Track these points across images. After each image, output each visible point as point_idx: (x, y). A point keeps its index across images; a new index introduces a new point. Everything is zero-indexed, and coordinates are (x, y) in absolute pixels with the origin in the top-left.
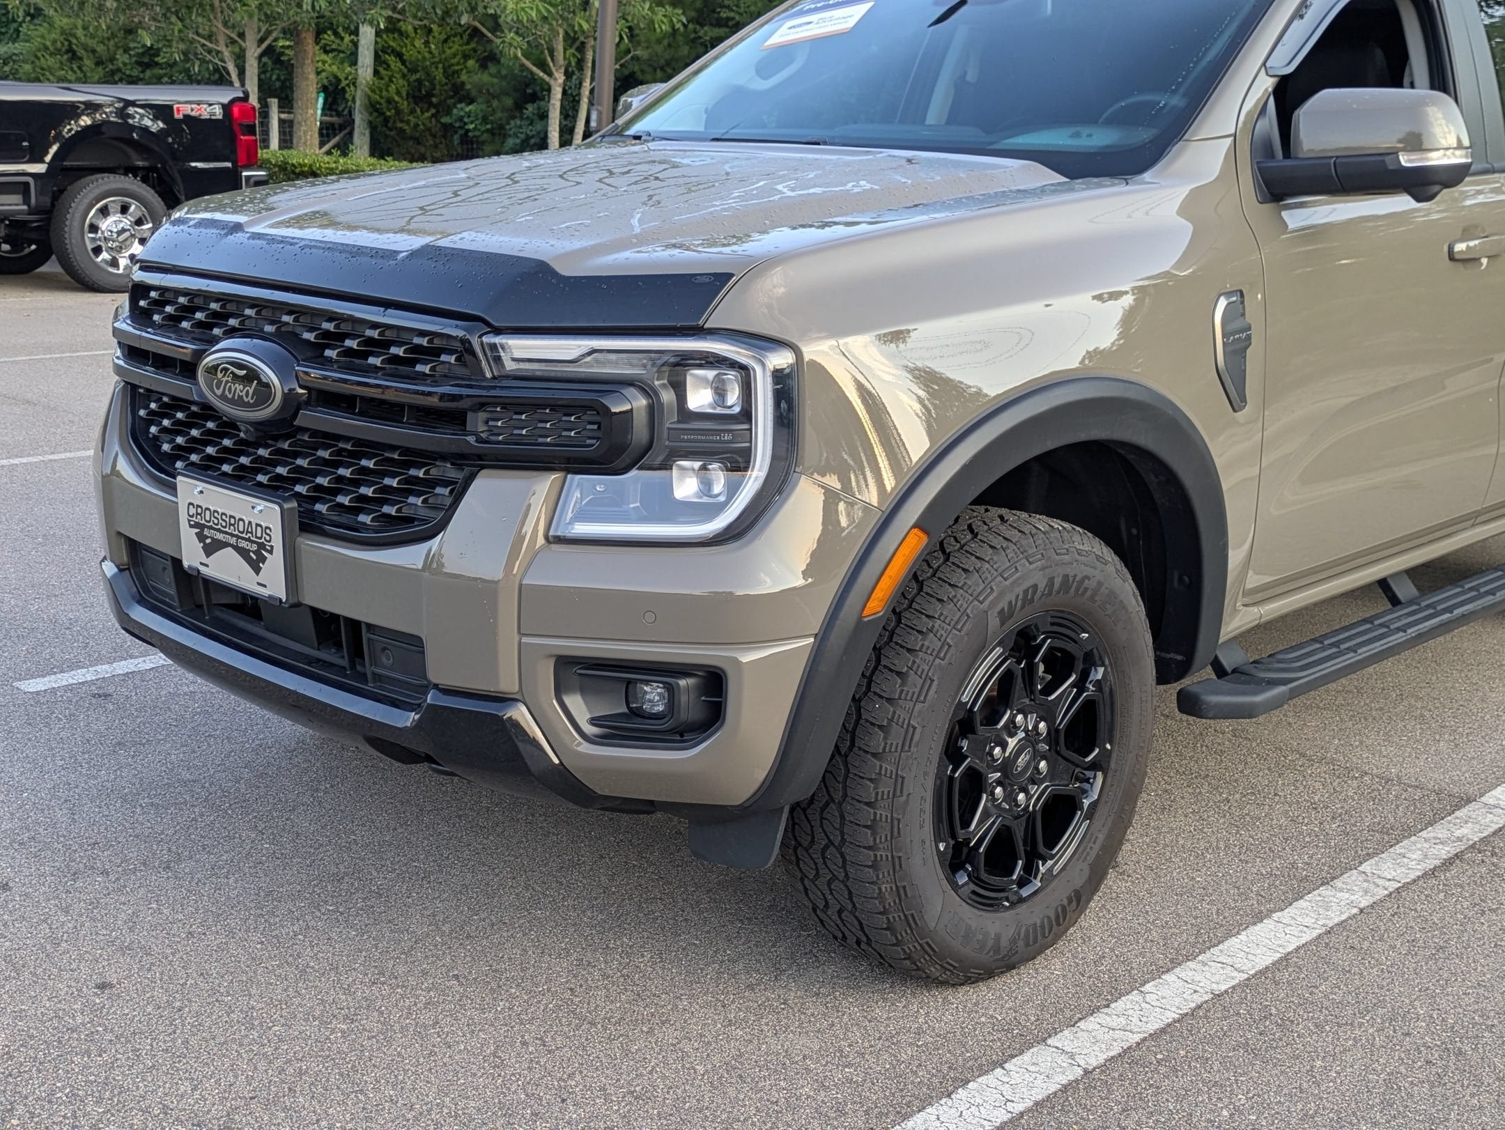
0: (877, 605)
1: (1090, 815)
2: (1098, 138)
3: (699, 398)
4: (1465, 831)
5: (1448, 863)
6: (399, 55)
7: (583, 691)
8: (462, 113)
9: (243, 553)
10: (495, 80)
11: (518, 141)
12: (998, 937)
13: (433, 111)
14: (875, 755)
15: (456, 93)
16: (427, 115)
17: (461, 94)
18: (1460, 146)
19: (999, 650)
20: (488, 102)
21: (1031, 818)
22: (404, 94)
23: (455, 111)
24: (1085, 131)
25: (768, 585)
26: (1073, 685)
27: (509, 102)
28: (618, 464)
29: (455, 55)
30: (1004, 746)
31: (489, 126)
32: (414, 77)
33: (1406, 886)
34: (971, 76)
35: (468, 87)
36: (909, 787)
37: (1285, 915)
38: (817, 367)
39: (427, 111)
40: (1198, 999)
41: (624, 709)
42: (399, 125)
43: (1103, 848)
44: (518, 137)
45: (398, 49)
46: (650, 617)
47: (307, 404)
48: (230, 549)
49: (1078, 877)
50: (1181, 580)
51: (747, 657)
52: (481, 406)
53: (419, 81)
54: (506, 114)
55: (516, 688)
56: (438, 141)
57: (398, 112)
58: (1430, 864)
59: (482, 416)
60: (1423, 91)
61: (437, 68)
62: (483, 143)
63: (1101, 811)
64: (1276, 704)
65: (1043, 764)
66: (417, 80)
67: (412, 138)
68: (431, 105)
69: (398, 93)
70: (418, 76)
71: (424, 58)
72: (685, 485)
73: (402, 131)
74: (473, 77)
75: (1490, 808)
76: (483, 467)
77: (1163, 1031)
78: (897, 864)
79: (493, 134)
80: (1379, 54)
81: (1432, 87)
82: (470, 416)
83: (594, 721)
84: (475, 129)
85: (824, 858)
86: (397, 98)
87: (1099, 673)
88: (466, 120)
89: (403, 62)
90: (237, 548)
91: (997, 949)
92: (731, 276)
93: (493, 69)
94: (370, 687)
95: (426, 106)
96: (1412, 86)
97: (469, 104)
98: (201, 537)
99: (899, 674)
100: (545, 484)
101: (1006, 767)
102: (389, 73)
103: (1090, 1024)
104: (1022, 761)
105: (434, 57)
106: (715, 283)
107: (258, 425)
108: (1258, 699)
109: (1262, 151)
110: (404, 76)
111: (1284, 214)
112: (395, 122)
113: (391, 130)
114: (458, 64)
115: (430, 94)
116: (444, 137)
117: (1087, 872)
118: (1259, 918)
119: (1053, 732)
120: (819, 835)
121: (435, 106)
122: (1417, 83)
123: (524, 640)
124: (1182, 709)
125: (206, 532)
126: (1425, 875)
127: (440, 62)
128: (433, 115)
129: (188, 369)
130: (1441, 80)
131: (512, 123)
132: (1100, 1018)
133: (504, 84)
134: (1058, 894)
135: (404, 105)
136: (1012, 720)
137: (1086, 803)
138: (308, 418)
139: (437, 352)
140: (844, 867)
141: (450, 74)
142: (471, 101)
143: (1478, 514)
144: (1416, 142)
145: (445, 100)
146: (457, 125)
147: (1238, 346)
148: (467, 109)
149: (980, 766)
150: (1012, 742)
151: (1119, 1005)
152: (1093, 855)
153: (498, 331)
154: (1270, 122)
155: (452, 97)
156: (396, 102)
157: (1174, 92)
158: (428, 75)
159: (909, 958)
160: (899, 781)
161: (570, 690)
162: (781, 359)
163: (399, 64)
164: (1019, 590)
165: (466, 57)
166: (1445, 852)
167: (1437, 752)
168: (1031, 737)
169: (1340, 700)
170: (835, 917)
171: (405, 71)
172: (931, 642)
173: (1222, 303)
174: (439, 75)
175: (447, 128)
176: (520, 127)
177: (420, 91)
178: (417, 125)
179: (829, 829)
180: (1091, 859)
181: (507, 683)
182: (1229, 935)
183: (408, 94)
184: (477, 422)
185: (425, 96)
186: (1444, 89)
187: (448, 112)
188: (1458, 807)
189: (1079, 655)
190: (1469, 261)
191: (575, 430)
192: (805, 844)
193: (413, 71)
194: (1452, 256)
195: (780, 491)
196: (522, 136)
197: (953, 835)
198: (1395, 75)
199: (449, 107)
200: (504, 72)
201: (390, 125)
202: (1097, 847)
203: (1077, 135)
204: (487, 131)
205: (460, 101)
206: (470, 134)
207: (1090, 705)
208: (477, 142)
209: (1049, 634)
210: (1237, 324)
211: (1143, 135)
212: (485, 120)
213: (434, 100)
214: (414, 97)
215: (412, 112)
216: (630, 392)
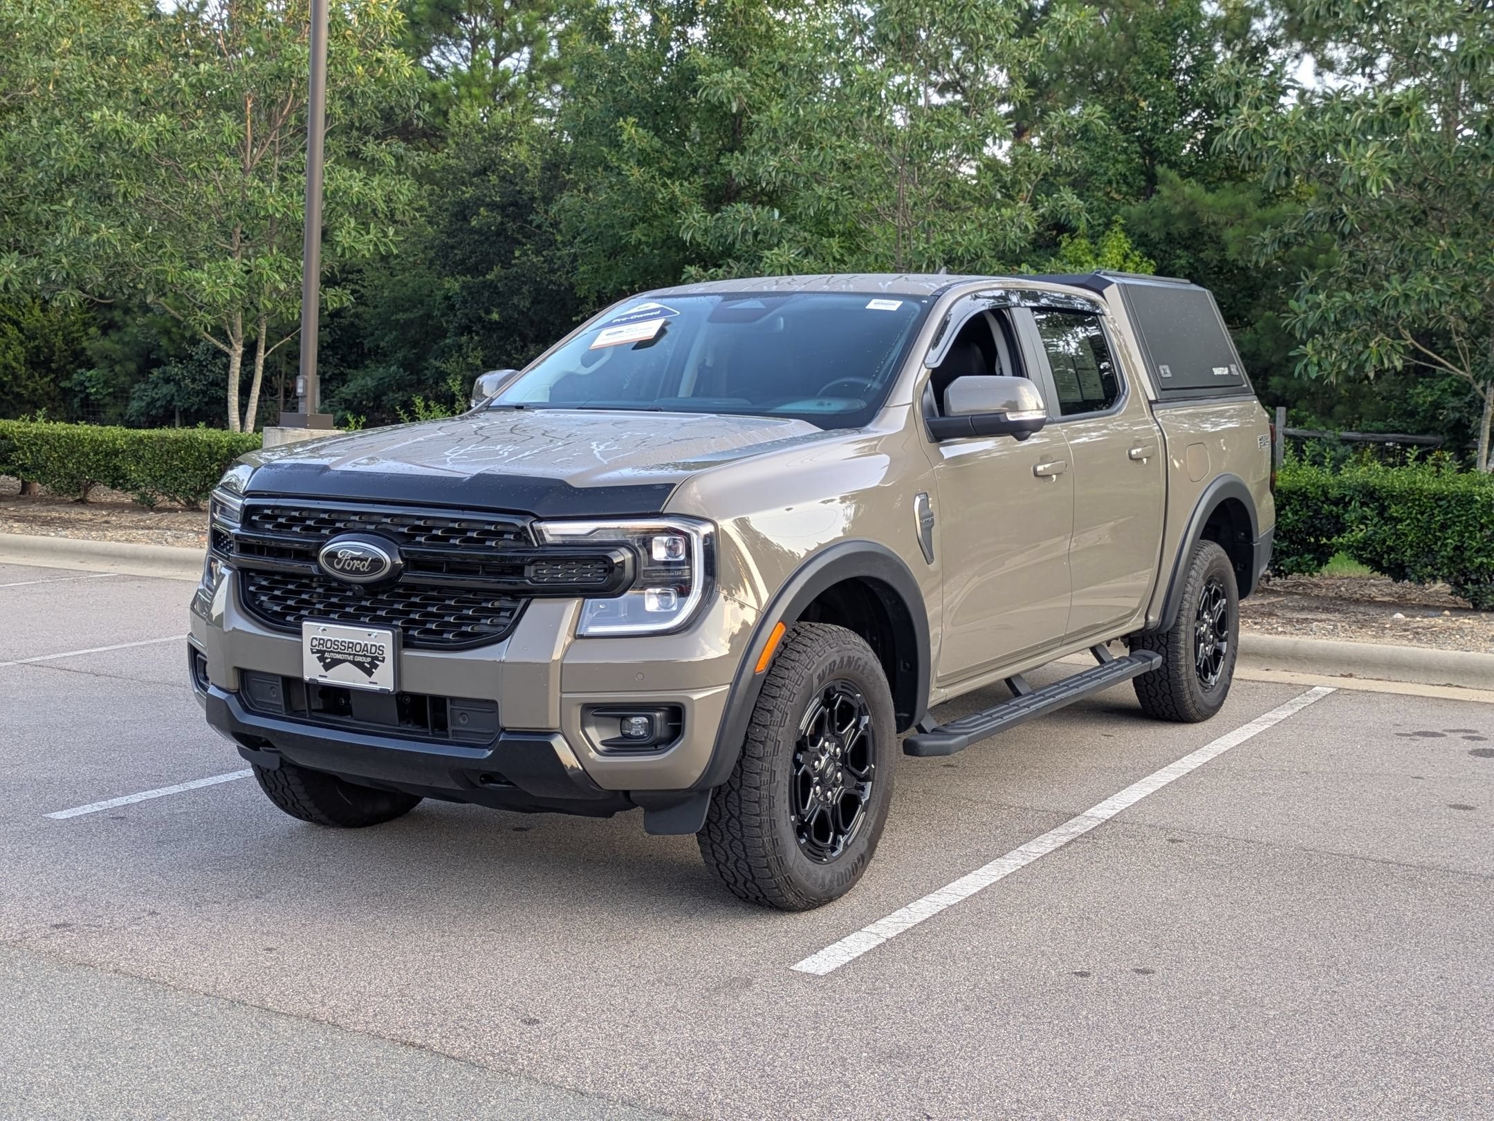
0: (762, 667)
1: (865, 809)
2: (835, 406)
3: (659, 553)
4: (1075, 829)
5: (1068, 844)
6: (16, 323)
7: (597, 725)
8: (83, 378)
9: (360, 665)
10: (118, 347)
11: (143, 404)
12: (823, 878)
13: (53, 376)
14: (758, 759)
15: (76, 358)
16: (47, 379)
17: (81, 360)
18: (1038, 409)
19: (817, 700)
20: (111, 366)
21: (835, 808)
22: (22, 360)
23: (75, 376)
24: (826, 401)
25: (712, 654)
26: (853, 727)
27: (132, 367)
28: (617, 591)
29: (74, 323)
30: (820, 760)
31: (111, 390)
32: (32, 344)
33: (1046, 855)
34: (709, 363)
35: (89, 353)
36: (778, 777)
37: (980, 871)
38: (725, 533)
39: (46, 376)
40: (940, 908)
41: (619, 735)
42: (16, 390)
43: (874, 829)
44: (142, 400)
45: (15, 317)
46: (640, 676)
47: (406, 569)
48: (347, 664)
49: (862, 846)
50: (905, 666)
51: (696, 697)
52: (533, 563)
53: (38, 348)
54: (129, 378)
55: (558, 725)
56: (56, 404)
57: (16, 377)
58: (1058, 845)
59: (533, 568)
60: (1008, 378)
61: (56, 335)
62: (105, 405)
63: (872, 807)
64: (961, 747)
65: (839, 775)
66: (36, 347)
67: (29, 402)
68: (50, 370)
69: (16, 359)
70: (36, 343)
71: (43, 327)
72: (652, 602)
73: (19, 395)
74: (95, 343)
75: (1089, 818)
76: (533, 598)
77: (925, 921)
78: (773, 823)
79: (115, 397)
80: (978, 350)
81: (1014, 375)
82: (527, 568)
83: (603, 743)
84: (96, 393)
85: (727, 826)
86: (14, 364)
87: (866, 720)
88: (87, 384)
89: (21, 330)
90: (354, 663)
91: (823, 886)
92: (674, 485)
93: (114, 336)
94: (450, 739)
95: (44, 371)
96: (1002, 374)
97: (90, 369)
98: (322, 659)
99: (769, 711)
100: (573, 605)
101: (821, 774)
102: (6, 340)
103: (883, 921)
104: (829, 770)
105: (53, 325)
106: (664, 490)
107: (365, 585)
108: (952, 742)
109: (928, 412)
110: (21, 343)
111: (942, 449)
112: (11, 387)
113: (7, 394)
114: (78, 331)
115: (49, 360)
116: (63, 400)
117: (866, 844)
118: (965, 874)
119: (844, 754)
120: (724, 811)
121: (53, 371)
122: (1005, 371)
123: (564, 696)
124: (906, 752)
125: (326, 655)
126: (1056, 850)
127: (59, 329)
128: (53, 380)
129: (308, 555)
130: (1019, 369)
131: (137, 386)
132: (888, 919)
133: (127, 349)
134: (853, 855)
135: (22, 371)
136: (823, 746)
137: (863, 801)
138: (408, 578)
139: (501, 534)
140: (741, 830)
141: (69, 341)
142: (90, 365)
143: (1062, 639)
144: (1014, 407)
145: (64, 366)
146: (77, 389)
147: (928, 526)
148: (88, 374)
149: (810, 771)
150: (824, 759)
151: (897, 913)
152: (869, 833)
153: (540, 520)
154: (929, 396)
155: (72, 363)
156: (14, 368)
157: (874, 379)
158: (47, 342)
159: (778, 887)
160: (773, 773)
161: (589, 725)
162: (707, 529)
163: (16, 332)
164: (827, 663)
165: (86, 325)
166: (1065, 839)
167: (1053, 794)
168: (833, 758)
169: (987, 771)
170: (732, 867)
171: (23, 338)
172: (785, 692)
173: (918, 500)
174: (58, 341)
175: (66, 392)
176: (145, 390)
177: (38, 357)
178: (35, 390)
179: (731, 807)
180: (868, 836)
181: (554, 723)
182: (949, 882)
183: (26, 360)
184: (530, 571)
185: (43, 362)
186: (1021, 375)
187: (68, 376)
188: (1069, 819)
189: (856, 706)
190: (1045, 477)
191: (592, 574)
192: (715, 820)
193: (31, 338)
194: (1036, 474)
195: (708, 602)
196: (148, 399)
197: (798, 813)
198: (989, 367)
199: (68, 373)
200: (127, 339)
201: (6, 390)
202: (871, 828)
203: (821, 404)
204: (109, 394)
205: (80, 367)
206: (92, 398)
207: (863, 740)
208: (99, 405)
209: (841, 693)
210: (925, 513)
211: (860, 404)
212: (106, 383)
213: (53, 365)
214: (31, 363)
215: (30, 377)
216: (623, 550)
